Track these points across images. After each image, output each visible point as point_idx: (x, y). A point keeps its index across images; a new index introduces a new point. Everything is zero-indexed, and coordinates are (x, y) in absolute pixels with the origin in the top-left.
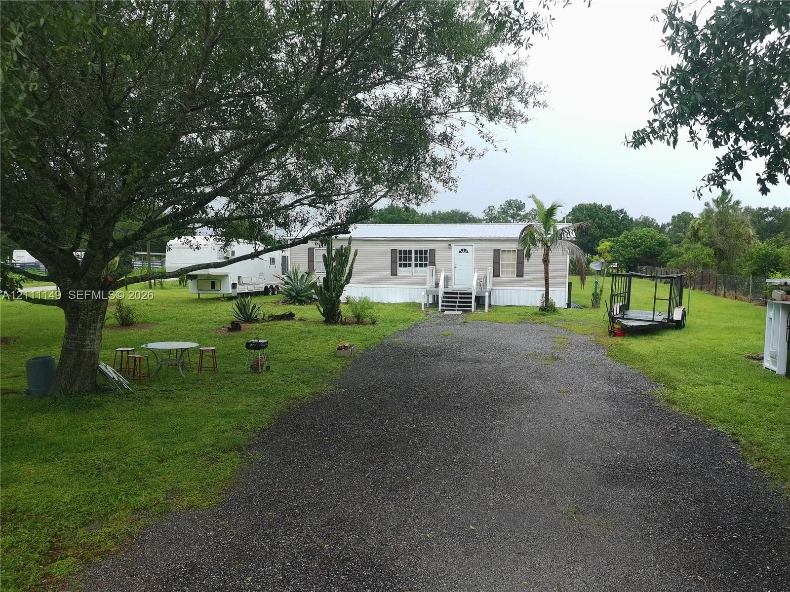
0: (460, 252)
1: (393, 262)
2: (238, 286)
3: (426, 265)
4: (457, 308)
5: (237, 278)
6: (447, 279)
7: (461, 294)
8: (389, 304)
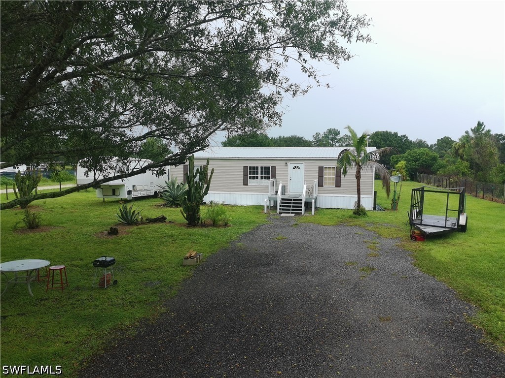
0: (294, 168)
1: (245, 175)
2: (132, 192)
3: (269, 178)
4: (291, 211)
5: (132, 187)
6: (284, 188)
7: (294, 200)
8: (242, 206)
